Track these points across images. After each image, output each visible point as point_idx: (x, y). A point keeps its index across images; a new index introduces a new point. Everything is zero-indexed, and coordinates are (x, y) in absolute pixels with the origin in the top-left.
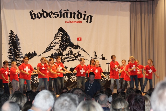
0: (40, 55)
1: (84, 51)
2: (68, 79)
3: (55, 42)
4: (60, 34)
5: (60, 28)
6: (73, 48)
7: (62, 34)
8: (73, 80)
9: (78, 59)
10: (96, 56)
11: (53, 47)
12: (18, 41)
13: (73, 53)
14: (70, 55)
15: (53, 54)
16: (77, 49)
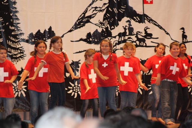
0: (63, 36)
1: (159, 26)
3: (94, 7)
6: (134, 20)
9: (144, 45)
10: (186, 38)
11: (90, 19)
12: (14, 6)
13: (134, 31)
14: (127, 36)
15: (90, 33)
16: (144, 23)
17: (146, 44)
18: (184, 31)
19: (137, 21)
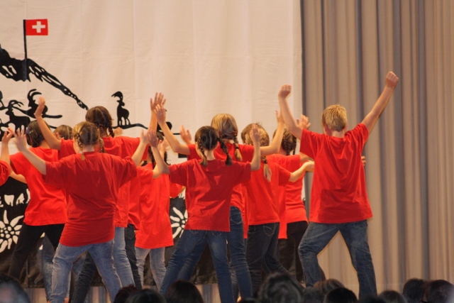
6: (4, 73)
8: (5, 239)
10: (126, 117)
13: (2, 100)
16: (27, 81)
18: (121, 99)
19: (11, 74)
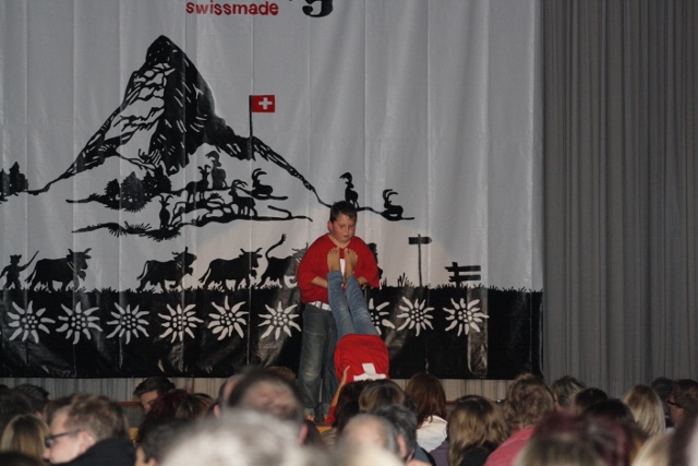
0: (46, 189)
1: (288, 167)
2: (200, 321)
3: (128, 115)
4: (156, 74)
5: (156, 42)
6: (228, 151)
7: (167, 73)
8: (225, 326)
9: (252, 214)
11: (118, 145)
13: (226, 179)
14: (210, 190)
15: (116, 181)
16: (252, 160)
17: (255, 212)
19: (236, 153)
